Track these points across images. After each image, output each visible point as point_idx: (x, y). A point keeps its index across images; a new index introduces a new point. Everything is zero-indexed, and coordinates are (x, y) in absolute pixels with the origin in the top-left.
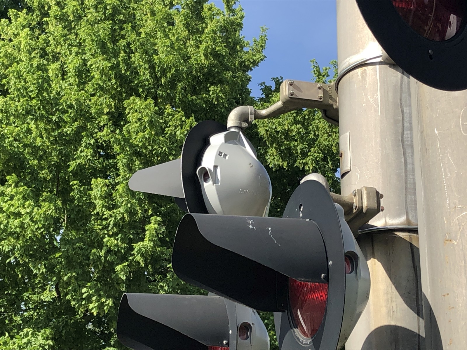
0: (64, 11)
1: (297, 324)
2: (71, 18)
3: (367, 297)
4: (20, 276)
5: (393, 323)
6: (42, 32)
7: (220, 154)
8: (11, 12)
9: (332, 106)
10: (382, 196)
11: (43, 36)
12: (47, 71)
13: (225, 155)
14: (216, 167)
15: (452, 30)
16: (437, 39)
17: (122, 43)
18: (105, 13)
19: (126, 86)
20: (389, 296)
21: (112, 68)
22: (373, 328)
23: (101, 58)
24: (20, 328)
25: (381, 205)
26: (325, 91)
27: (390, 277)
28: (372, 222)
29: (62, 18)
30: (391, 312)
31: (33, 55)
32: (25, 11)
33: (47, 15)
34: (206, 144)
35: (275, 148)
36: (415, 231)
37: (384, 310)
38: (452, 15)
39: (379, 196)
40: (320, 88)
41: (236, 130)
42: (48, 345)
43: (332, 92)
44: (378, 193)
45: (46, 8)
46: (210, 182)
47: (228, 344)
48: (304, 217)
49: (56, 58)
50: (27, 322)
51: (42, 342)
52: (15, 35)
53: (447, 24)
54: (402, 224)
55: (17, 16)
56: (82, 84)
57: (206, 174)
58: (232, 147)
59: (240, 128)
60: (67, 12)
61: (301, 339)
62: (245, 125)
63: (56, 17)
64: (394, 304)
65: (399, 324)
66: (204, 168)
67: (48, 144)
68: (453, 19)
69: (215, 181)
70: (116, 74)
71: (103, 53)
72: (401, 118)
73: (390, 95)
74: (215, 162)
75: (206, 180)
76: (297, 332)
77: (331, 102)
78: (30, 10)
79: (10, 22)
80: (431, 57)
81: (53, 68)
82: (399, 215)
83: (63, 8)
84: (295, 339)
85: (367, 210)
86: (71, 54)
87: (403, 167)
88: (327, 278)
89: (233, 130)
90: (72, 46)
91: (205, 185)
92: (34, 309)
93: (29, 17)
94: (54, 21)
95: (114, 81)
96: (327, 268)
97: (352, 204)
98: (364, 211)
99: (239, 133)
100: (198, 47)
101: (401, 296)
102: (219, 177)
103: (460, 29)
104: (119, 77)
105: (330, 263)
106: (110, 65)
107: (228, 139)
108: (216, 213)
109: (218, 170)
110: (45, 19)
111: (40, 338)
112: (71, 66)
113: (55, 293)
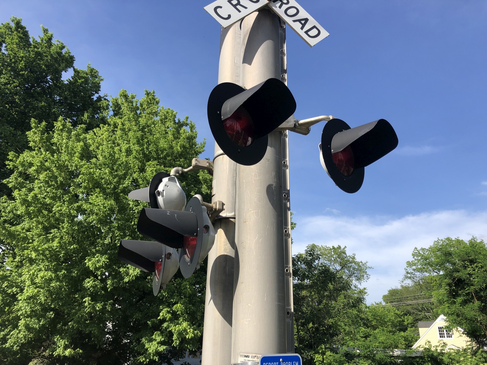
0: (124, 127)
1: (186, 253)
2: (127, 130)
3: (213, 243)
4: (96, 233)
5: (226, 254)
6: (114, 134)
7: (166, 185)
8: (101, 125)
9: (212, 169)
10: (224, 205)
11: (114, 136)
12: (114, 149)
13: (168, 186)
14: (163, 190)
15: (249, 142)
16: (244, 146)
17: (146, 140)
18: (139, 128)
19: (146, 158)
20: (225, 243)
21: (141, 150)
22: (218, 256)
23: (137, 145)
24: (94, 254)
25: (224, 208)
26: (209, 164)
27: (226, 236)
28: (221, 214)
29: (123, 130)
30: (225, 250)
31: (109, 143)
32: (107, 125)
33: (117, 127)
34: (161, 181)
35: (206, 185)
36: (235, 218)
37: (223, 249)
38: (249, 138)
39: (223, 204)
40: (207, 162)
41: (174, 177)
42: (107, 261)
43: (212, 164)
44: (223, 203)
45: (117, 125)
46: (161, 196)
47: (162, 261)
48: (191, 211)
49: (118, 145)
50: (98, 252)
51: (104, 260)
52: (102, 134)
53: (247, 140)
54: (233, 216)
55: (103, 127)
56: (127, 156)
57: (159, 193)
58: (171, 183)
59: (175, 176)
60: (125, 128)
61: (187, 259)
62: (177, 174)
63: (120, 129)
64: (227, 246)
65: (228, 254)
66: (158, 191)
67: (111, 178)
68: (250, 139)
69: (163, 196)
70: (142, 153)
71: (138, 144)
72: (235, 175)
73: (232, 166)
74: (163, 188)
75: (159, 196)
76: (186, 256)
77: (211, 168)
78: (109, 125)
79: (100, 128)
80: (239, 152)
81: (116, 149)
82: (232, 212)
83: (124, 126)
84: (185, 259)
85: (218, 210)
86: (124, 143)
87: (235, 194)
88: (197, 235)
89: (172, 176)
90: (125, 140)
91: (159, 197)
92: (101, 246)
93: (108, 128)
94: (119, 130)
95: (141, 155)
96: (197, 232)
97: (213, 207)
98: (217, 210)
99: (174, 178)
100: (177, 144)
101: (230, 243)
102: (164, 194)
103: (252, 142)
104: (144, 154)
105: (198, 229)
106: (140, 149)
107: (169, 180)
108: (162, 209)
109: (164, 192)
110: (115, 129)
111: (103, 258)
112: (123, 148)
113: (110, 240)
